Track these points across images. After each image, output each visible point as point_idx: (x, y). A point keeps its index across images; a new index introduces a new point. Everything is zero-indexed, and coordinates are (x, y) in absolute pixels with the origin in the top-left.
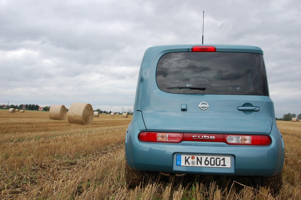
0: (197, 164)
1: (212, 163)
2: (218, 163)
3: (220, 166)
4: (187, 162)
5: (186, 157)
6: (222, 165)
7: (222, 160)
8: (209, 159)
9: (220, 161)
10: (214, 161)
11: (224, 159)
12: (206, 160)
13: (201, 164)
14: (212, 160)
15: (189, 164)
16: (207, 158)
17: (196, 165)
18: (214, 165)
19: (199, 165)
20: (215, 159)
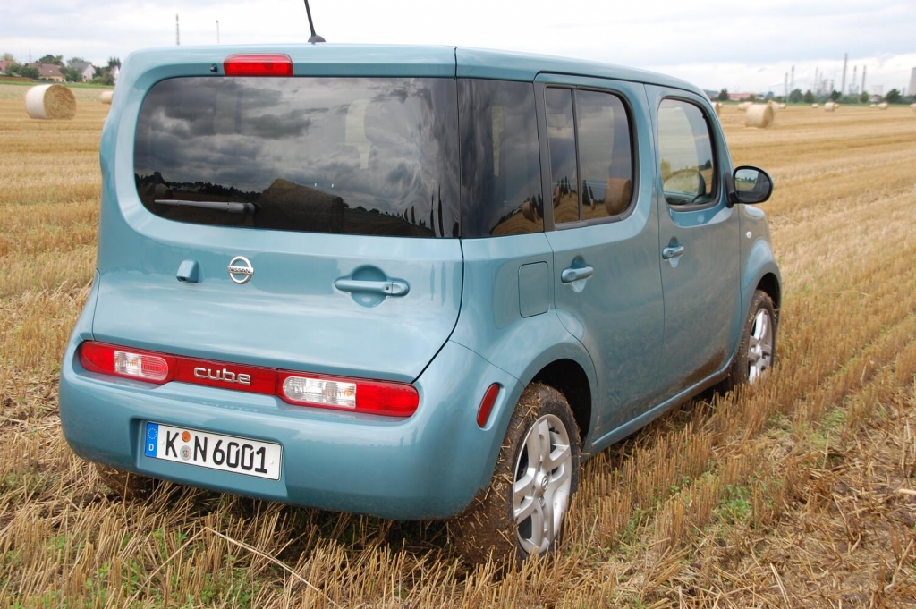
0: (195, 459)
1: (233, 461)
2: (247, 463)
3: (252, 472)
4: (170, 449)
5: (169, 433)
6: (257, 470)
7: (258, 453)
8: (224, 447)
9: (252, 455)
10: (238, 452)
11: (262, 451)
12: (217, 450)
13: (204, 460)
14: (234, 449)
15: (176, 455)
16: (220, 442)
17: (191, 461)
18: (235, 466)
19: (199, 461)
20: (240, 448)
